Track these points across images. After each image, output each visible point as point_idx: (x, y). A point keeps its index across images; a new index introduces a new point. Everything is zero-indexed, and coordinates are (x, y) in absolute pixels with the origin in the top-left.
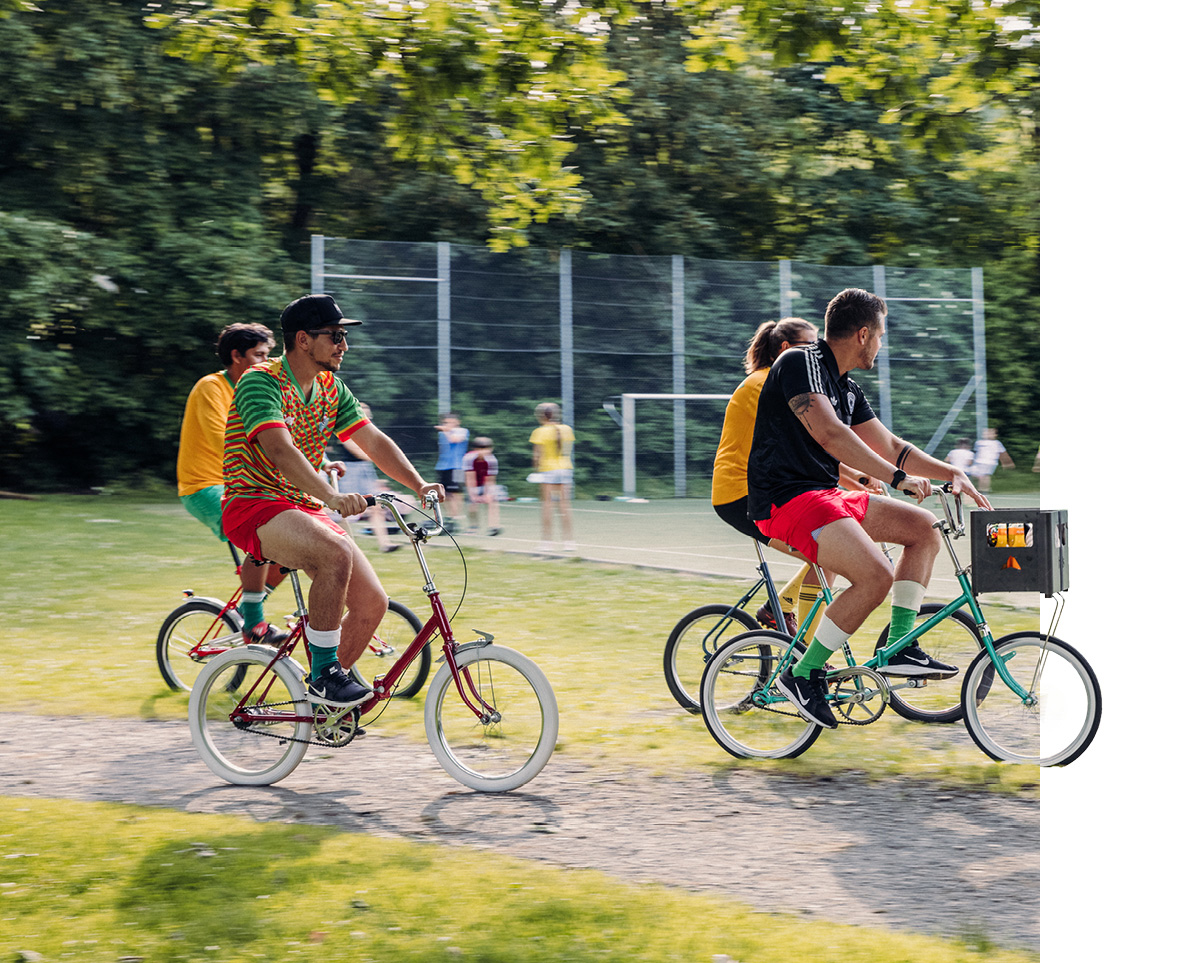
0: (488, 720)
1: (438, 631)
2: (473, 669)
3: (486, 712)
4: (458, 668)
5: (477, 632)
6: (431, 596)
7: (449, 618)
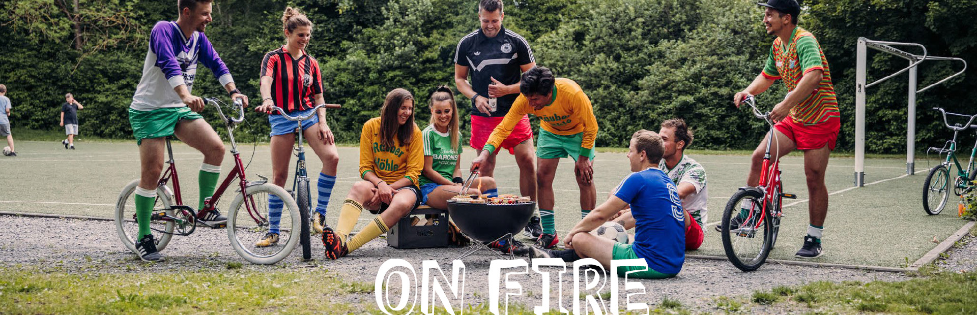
0: (261, 225)
1: (237, 175)
2: (255, 197)
3: (261, 220)
4: (247, 196)
5: (259, 176)
6: (235, 155)
7: (244, 167)
